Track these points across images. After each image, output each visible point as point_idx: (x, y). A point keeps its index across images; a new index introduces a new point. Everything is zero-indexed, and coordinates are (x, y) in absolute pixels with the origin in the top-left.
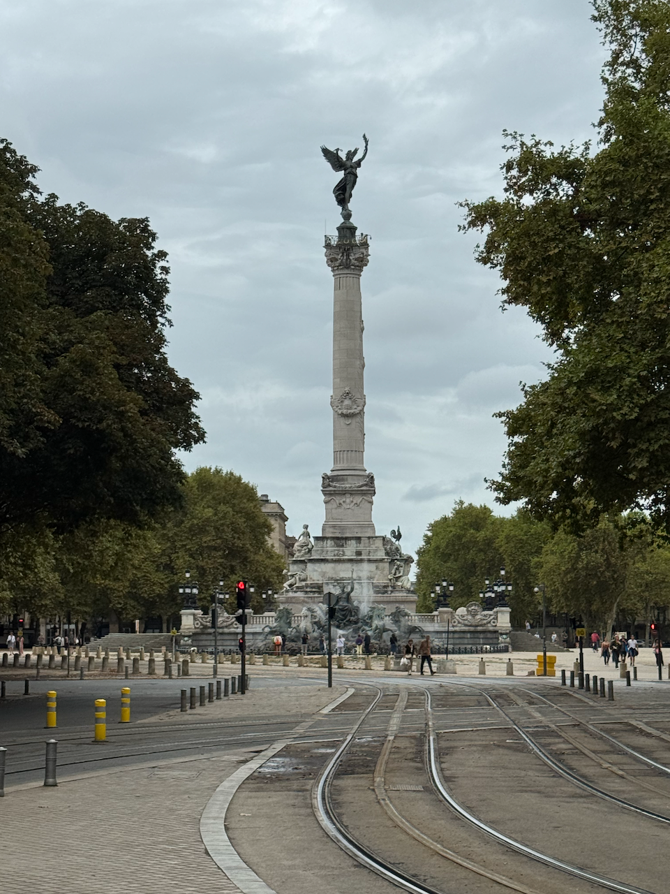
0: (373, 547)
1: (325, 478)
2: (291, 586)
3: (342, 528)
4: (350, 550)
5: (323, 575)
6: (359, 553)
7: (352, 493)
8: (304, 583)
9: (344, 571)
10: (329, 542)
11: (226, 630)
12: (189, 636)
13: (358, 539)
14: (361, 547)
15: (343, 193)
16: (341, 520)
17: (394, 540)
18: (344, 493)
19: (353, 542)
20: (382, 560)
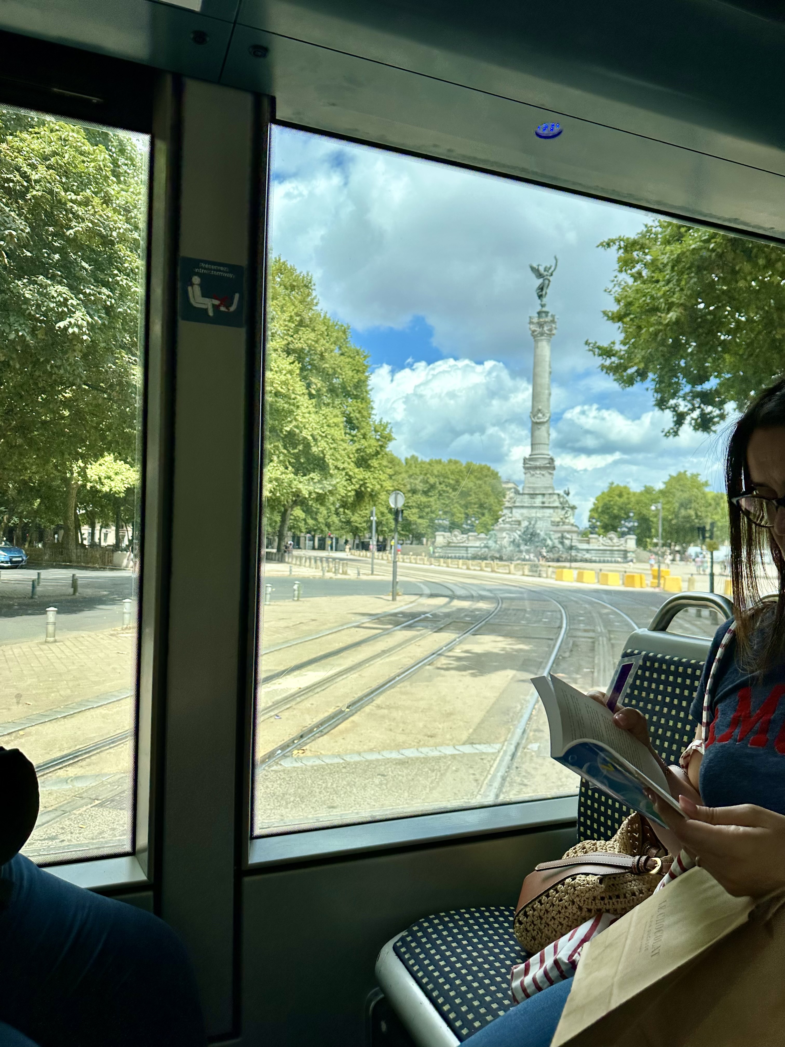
0: (552, 500)
1: (525, 459)
2: (503, 521)
3: (534, 488)
4: (538, 501)
5: (522, 514)
6: (543, 503)
7: (540, 468)
8: (510, 520)
9: (533, 513)
10: (526, 496)
11: (462, 545)
12: (440, 548)
13: (543, 495)
14: (545, 500)
15: (541, 292)
16: (534, 484)
17: (565, 496)
18: (536, 468)
19: (540, 496)
20: (557, 507)
